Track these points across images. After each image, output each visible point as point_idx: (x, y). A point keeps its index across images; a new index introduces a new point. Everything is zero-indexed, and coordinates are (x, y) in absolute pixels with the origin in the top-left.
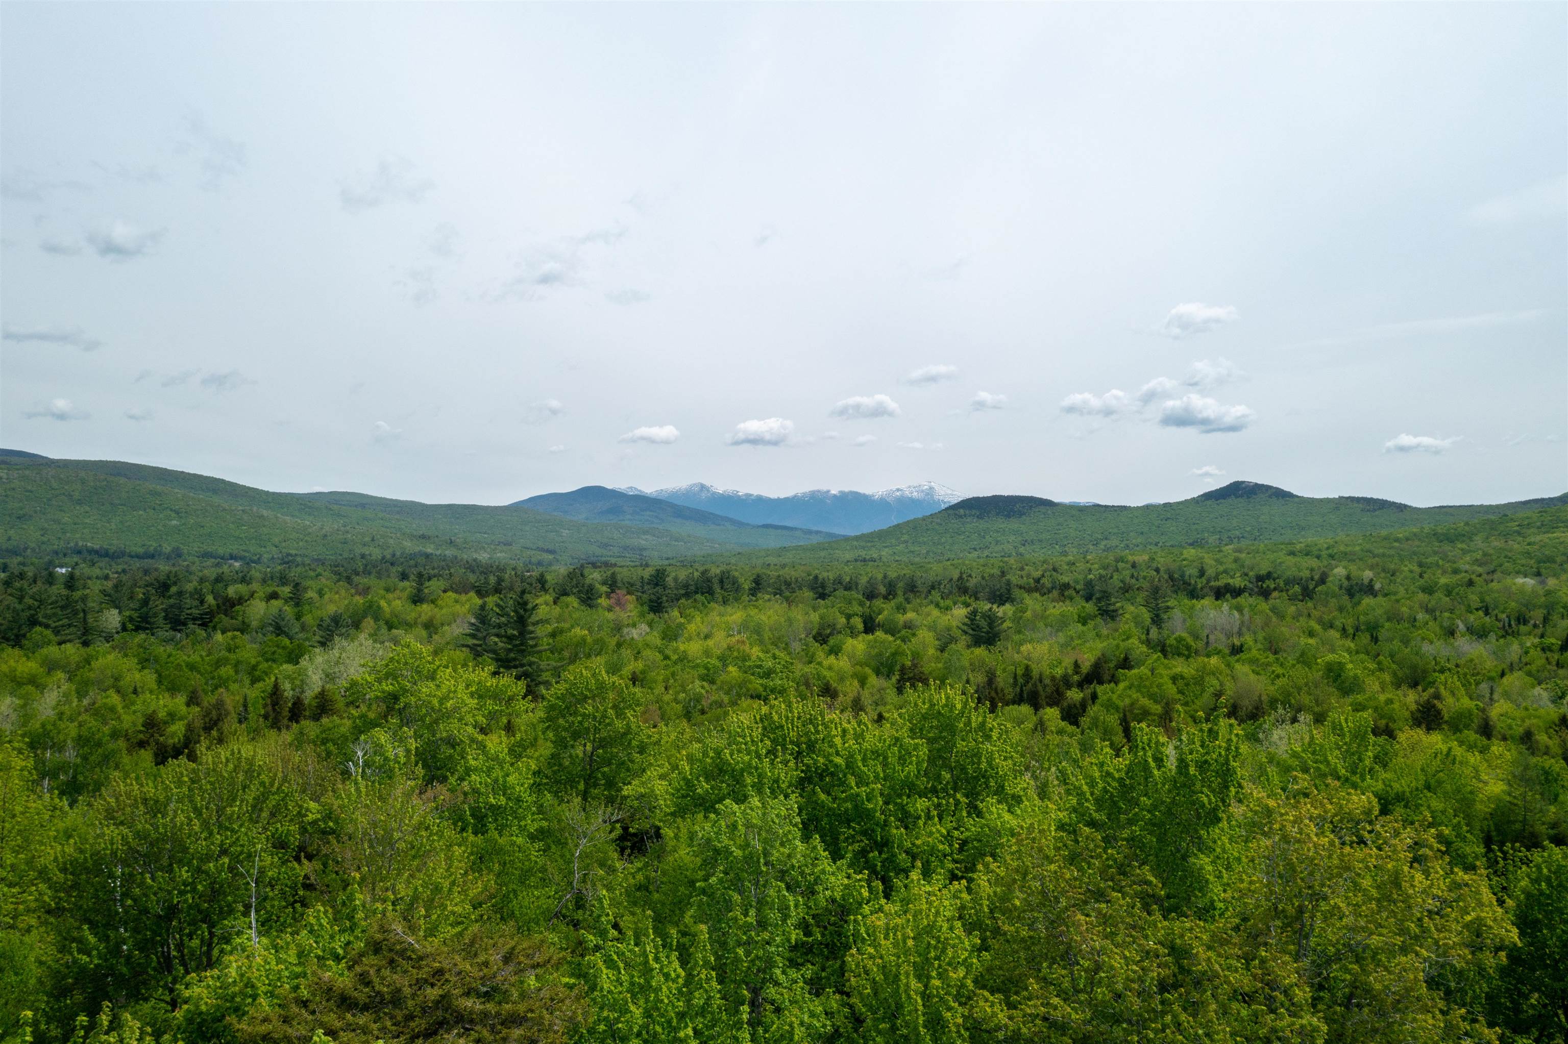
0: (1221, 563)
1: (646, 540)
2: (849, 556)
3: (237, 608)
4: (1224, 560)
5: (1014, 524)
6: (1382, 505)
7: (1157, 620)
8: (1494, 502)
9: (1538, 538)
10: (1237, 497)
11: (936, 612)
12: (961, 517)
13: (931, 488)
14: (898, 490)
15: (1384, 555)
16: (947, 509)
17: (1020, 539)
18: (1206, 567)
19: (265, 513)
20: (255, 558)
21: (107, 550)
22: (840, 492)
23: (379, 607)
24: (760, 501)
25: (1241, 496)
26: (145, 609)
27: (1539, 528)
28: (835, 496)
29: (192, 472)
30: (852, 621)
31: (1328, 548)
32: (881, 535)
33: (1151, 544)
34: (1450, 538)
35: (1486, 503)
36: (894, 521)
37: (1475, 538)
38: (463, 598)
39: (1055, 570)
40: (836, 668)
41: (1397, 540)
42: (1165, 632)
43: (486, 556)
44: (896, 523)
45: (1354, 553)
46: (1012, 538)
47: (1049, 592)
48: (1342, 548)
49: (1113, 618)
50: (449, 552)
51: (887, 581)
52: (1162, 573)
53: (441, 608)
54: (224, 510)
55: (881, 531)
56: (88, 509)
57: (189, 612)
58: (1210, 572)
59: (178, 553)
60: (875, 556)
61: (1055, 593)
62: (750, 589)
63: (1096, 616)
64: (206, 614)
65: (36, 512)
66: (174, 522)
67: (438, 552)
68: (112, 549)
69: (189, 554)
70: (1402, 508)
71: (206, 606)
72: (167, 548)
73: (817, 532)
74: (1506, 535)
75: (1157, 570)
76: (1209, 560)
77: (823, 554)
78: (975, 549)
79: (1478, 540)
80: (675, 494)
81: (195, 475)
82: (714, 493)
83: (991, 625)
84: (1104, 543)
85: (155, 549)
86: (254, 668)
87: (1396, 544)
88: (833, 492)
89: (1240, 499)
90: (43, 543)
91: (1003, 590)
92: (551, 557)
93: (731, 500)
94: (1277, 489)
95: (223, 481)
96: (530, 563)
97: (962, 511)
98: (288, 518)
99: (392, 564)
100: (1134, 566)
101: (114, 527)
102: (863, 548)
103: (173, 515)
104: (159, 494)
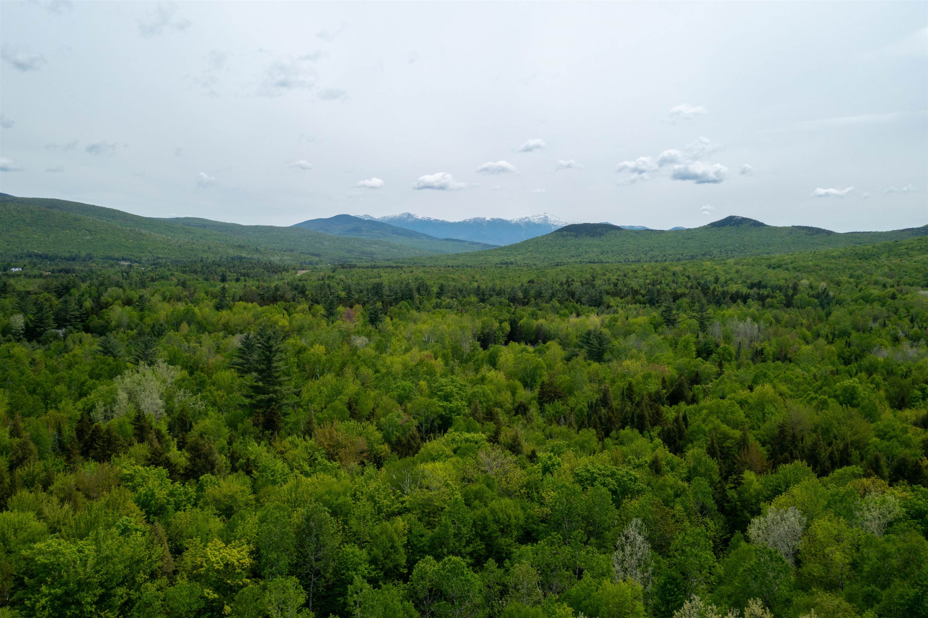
0: (728, 273)
1: (375, 248)
2: (497, 260)
3: (104, 310)
4: (730, 271)
5: (596, 241)
6: (818, 231)
7: (703, 327)
8: (884, 230)
9: (920, 258)
10: (731, 225)
11: (558, 320)
12: (564, 236)
13: (546, 217)
14: (526, 218)
15: (827, 268)
16: (556, 231)
17: (600, 250)
18: (719, 276)
19: (143, 231)
20: (138, 260)
21: (47, 255)
22: (492, 219)
23: (194, 313)
24: (444, 225)
25: (734, 225)
26: (40, 314)
27: (919, 250)
28: (488, 221)
29: (99, 205)
30: (503, 325)
31: (792, 263)
32: (515, 248)
33: (679, 254)
34: (864, 257)
36: (523, 237)
37: (881, 257)
38: (250, 305)
39: (625, 275)
40: (495, 381)
41: (833, 257)
42: (710, 337)
43: (278, 258)
44: (525, 239)
45: (808, 267)
46: (595, 249)
47: (626, 296)
48: (801, 263)
49: (673, 324)
50: (256, 256)
51: (523, 288)
52: (692, 279)
53: (235, 314)
54: (118, 229)
55: (516, 244)
56: (35, 229)
57: (72, 313)
58: (722, 279)
59: (90, 257)
60: (513, 260)
61: (629, 298)
62: (437, 294)
63: (662, 324)
64: (84, 314)
65: (3, 231)
66: (88, 237)
67: (249, 256)
68: (50, 254)
69: (97, 257)
70: (829, 233)
71: (84, 309)
72: (83, 254)
73: (478, 243)
74: (899, 255)
75: (689, 277)
76: (720, 269)
77: (481, 258)
78: (573, 256)
79: (883, 257)
80: (392, 219)
82: (417, 219)
83: (601, 344)
84: (651, 253)
85: (76, 255)
86: (83, 384)
87: (833, 261)
88: (487, 219)
89: (732, 227)
90: (9, 250)
91: (598, 297)
92: (317, 259)
93: (428, 223)
94: (755, 221)
95: (119, 211)
96: (305, 262)
97: (565, 233)
98: (157, 235)
99: (219, 266)
100: (674, 274)
101: (51, 240)
102: (506, 255)
103: (87, 232)
104: (77, 220)
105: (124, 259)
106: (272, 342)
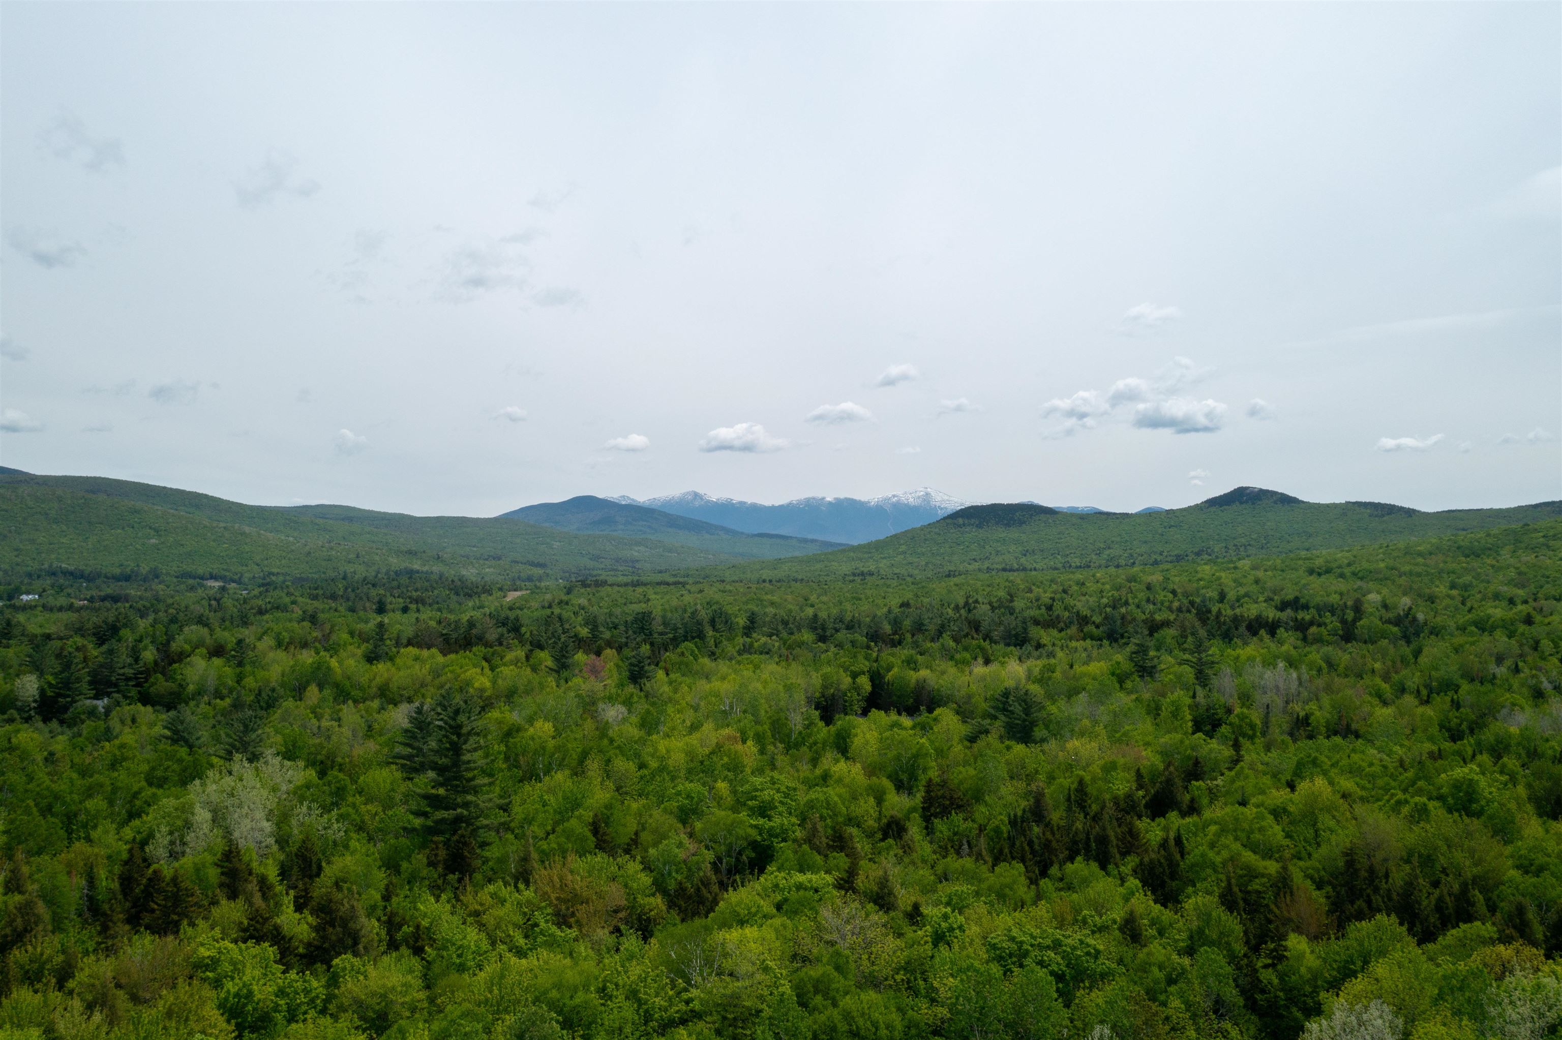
0: (1241, 585)
1: (638, 551)
2: (846, 568)
3: (176, 666)
4: (1244, 581)
5: (1014, 533)
6: (1391, 510)
7: (1202, 678)
8: (1504, 506)
10: (1241, 503)
11: (952, 670)
12: (960, 526)
13: (927, 494)
14: (894, 496)
15: (1411, 573)
16: (945, 518)
17: (1021, 548)
18: (1226, 590)
19: (247, 529)
20: (236, 577)
21: (82, 571)
22: (836, 499)
23: (329, 668)
24: (755, 509)
25: (1246, 502)
26: (66, 674)
28: (830, 503)
30: (859, 680)
31: (1349, 565)
32: (876, 547)
33: (1155, 553)
34: (1473, 553)
35: (1496, 506)
36: (890, 529)
37: (1502, 552)
38: (425, 653)
39: (1065, 591)
40: (847, 780)
41: (1420, 554)
42: (1215, 695)
43: (474, 571)
44: (893, 532)
45: (1378, 571)
46: (1012, 548)
47: (1067, 626)
48: (1365, 565)
49: (1151, 675)
50: (437, 568)
51: (892, 616)
52: (1180, 596)
53: (399, 669)
54: (205, 527)
55: (878, 542)
56: (64, 528)
57: (122, 671)
58: (1231, 595)
59: (155, 574)
60: (872, 568)
61: (1074, 629)
62: (744, 628)
63: (1132, 674)
64: (141, 673)
65: (10, 532)
66: (153, 541)
67: (425, 569)
68: (88, 570)
69: (168, 574)
70: (1410, 512)
71: (141, 663)
72: (144, 569)
73: (813, 541)
74: (1533, 549)
75: (1174, 592)
76: (1226, 578)
77: (818, 566)
78: (975, 560)
79: (1505, 553)
80: (668, 503)
81: (177, 491)
82: (709, 501)
83: (1027, 711)
84: (1107, 552)
85: (132, 571)
86: (136, 795)
87: (1420, 560)
88: (828, 499)
89: (1244, 506)
90: (18, 564)
91: (1019, 629)
92: (540, 571)
93: (727, 508)
94: (1282, 494)
95: (206, 496)
96: (519, 578)
97: (961, 521)
98: (270, 535)
99: (374, 585)
100: (1149, 587)
101: (90, 546)
102: (861, 559)
103: (152, 532)
104: (136, 512)
105: (213, 577)
106: (462, 718)
